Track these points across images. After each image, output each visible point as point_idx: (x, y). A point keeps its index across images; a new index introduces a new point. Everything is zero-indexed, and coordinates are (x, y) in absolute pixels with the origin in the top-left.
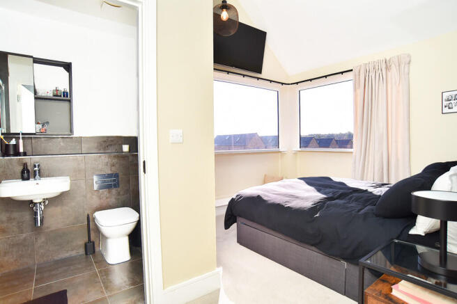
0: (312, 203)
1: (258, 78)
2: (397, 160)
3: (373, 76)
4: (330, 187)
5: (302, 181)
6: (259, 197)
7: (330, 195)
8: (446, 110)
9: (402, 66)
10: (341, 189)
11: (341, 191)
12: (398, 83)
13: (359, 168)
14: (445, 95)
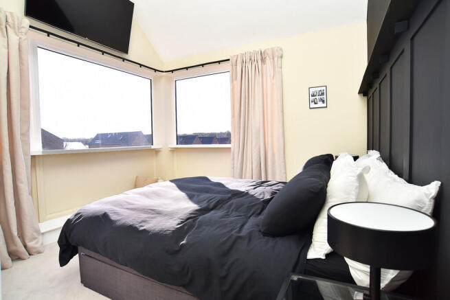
0: (179, 221)
1: (124, 60)
2: (273, 155)
3: (250, 67)
4: (207, 191)
5: (173, 184)
6: (105, 216)
7: (204, 205)
8: (313, 105)
9: (276, 59)
10: (219, 192)
11: (219, 197)
12: (272, 75)
13: (238, 165)
14: (312, 90)
